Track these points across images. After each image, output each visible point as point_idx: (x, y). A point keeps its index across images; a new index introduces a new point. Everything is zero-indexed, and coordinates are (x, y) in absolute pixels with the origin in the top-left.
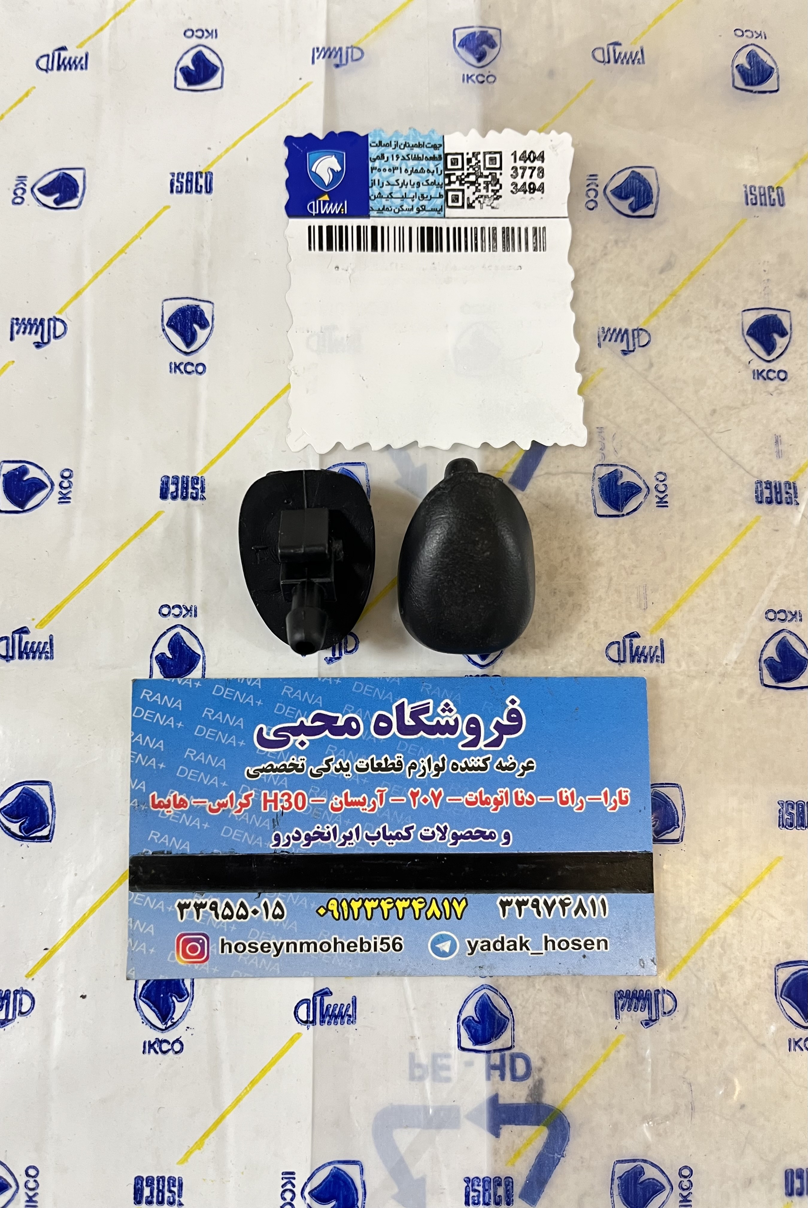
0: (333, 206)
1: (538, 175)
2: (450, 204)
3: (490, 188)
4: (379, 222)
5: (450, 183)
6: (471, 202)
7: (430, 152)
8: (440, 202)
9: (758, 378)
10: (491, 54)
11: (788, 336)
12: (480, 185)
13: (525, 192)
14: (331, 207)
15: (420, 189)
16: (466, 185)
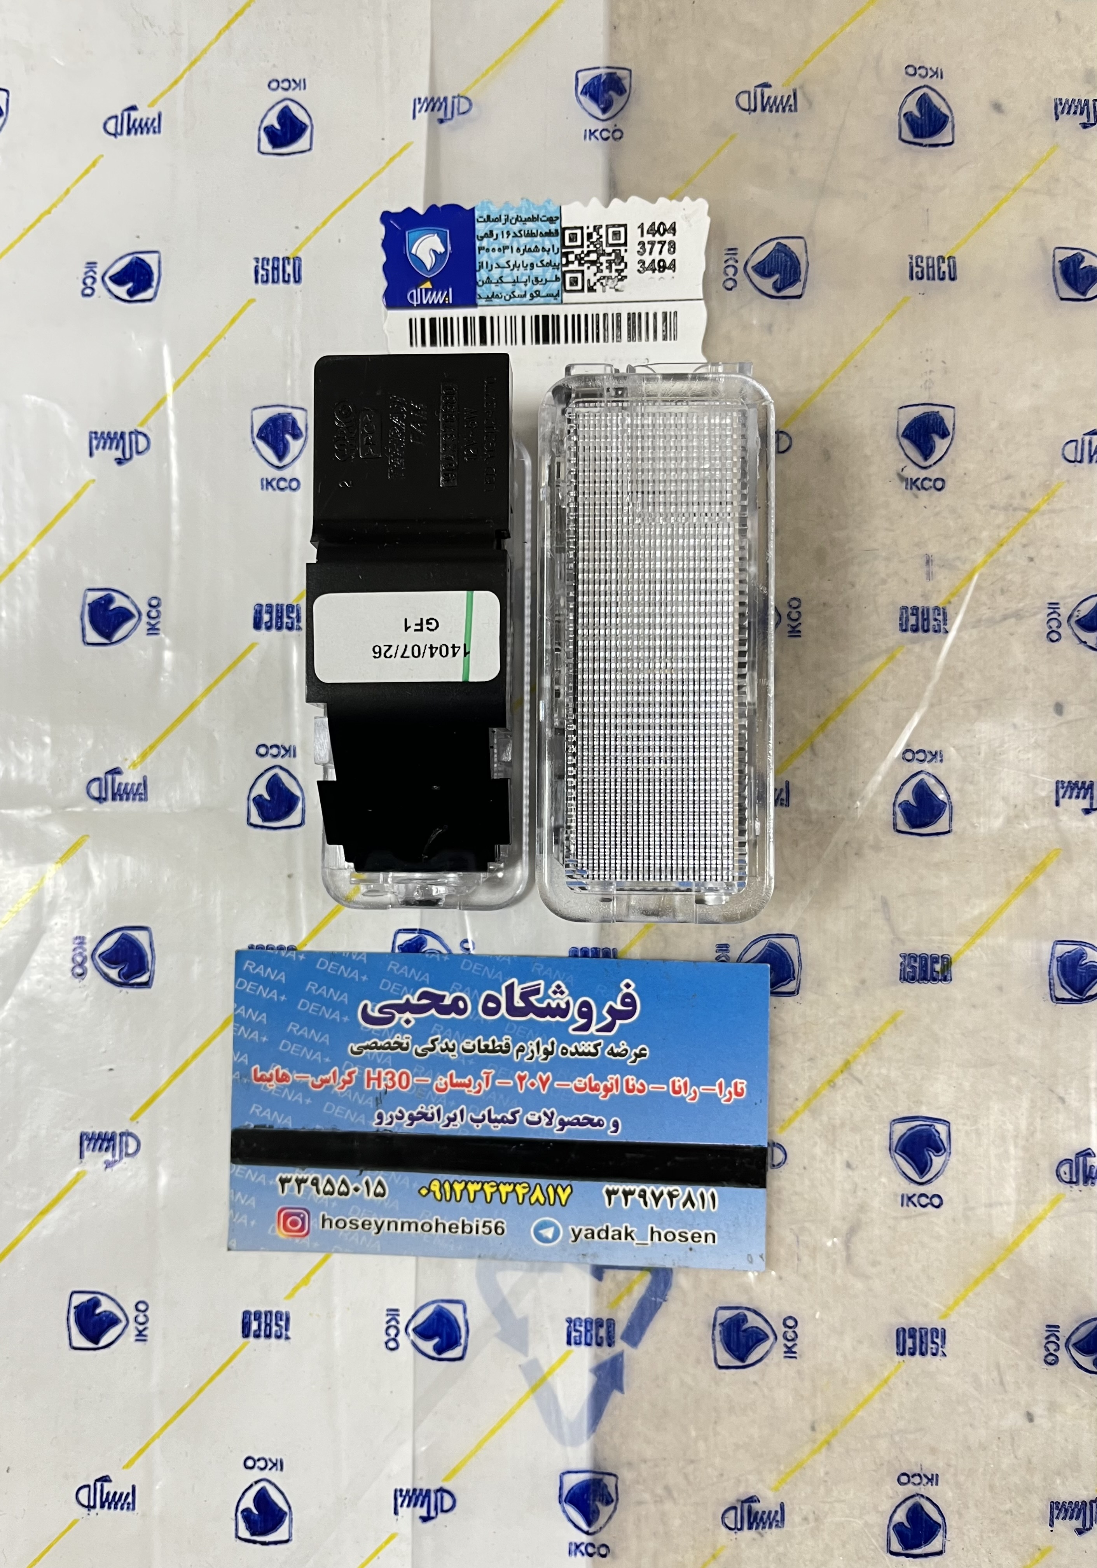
0: (437, 295)
1: (669, 250)
2: (568, 287)
3: (614, 267)
4: (487, 312)
5: (568, 263)
6: (592, 284)
7: (545, 227)
8: (556, 286)
9: (911, 488)
10: (618, 101)
11: (950, 437)
12: (601, 264)
13: (654, 270)
14: (434, 295)
15: (534, 271)
16: (586, 265)
